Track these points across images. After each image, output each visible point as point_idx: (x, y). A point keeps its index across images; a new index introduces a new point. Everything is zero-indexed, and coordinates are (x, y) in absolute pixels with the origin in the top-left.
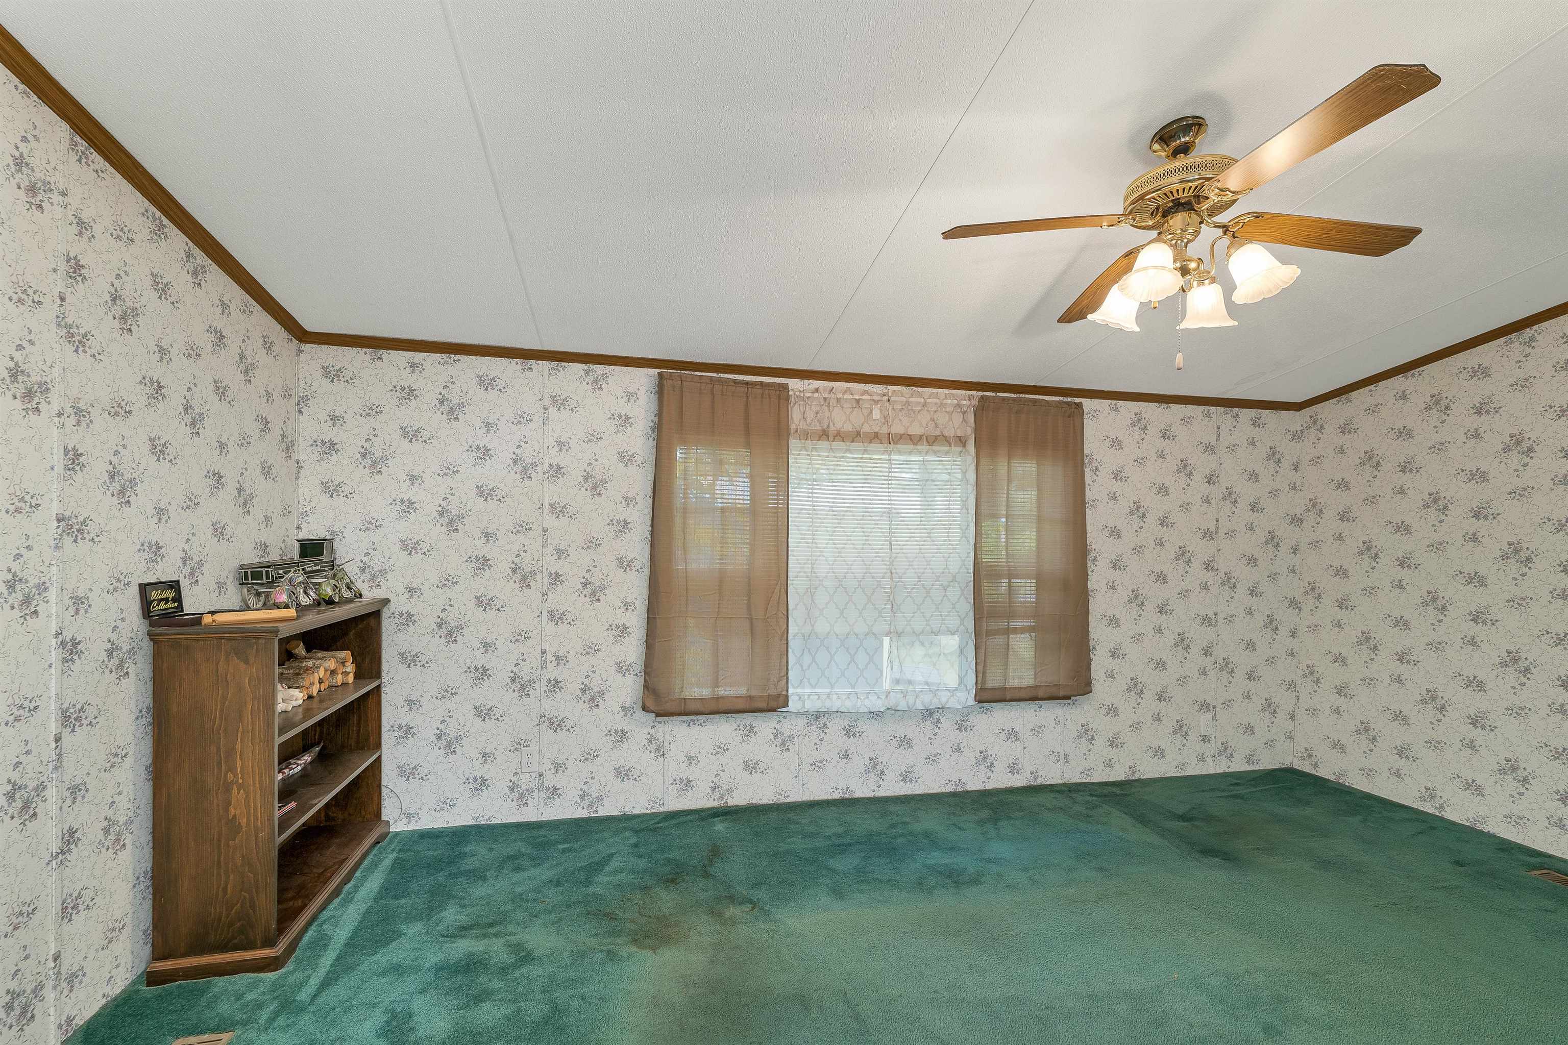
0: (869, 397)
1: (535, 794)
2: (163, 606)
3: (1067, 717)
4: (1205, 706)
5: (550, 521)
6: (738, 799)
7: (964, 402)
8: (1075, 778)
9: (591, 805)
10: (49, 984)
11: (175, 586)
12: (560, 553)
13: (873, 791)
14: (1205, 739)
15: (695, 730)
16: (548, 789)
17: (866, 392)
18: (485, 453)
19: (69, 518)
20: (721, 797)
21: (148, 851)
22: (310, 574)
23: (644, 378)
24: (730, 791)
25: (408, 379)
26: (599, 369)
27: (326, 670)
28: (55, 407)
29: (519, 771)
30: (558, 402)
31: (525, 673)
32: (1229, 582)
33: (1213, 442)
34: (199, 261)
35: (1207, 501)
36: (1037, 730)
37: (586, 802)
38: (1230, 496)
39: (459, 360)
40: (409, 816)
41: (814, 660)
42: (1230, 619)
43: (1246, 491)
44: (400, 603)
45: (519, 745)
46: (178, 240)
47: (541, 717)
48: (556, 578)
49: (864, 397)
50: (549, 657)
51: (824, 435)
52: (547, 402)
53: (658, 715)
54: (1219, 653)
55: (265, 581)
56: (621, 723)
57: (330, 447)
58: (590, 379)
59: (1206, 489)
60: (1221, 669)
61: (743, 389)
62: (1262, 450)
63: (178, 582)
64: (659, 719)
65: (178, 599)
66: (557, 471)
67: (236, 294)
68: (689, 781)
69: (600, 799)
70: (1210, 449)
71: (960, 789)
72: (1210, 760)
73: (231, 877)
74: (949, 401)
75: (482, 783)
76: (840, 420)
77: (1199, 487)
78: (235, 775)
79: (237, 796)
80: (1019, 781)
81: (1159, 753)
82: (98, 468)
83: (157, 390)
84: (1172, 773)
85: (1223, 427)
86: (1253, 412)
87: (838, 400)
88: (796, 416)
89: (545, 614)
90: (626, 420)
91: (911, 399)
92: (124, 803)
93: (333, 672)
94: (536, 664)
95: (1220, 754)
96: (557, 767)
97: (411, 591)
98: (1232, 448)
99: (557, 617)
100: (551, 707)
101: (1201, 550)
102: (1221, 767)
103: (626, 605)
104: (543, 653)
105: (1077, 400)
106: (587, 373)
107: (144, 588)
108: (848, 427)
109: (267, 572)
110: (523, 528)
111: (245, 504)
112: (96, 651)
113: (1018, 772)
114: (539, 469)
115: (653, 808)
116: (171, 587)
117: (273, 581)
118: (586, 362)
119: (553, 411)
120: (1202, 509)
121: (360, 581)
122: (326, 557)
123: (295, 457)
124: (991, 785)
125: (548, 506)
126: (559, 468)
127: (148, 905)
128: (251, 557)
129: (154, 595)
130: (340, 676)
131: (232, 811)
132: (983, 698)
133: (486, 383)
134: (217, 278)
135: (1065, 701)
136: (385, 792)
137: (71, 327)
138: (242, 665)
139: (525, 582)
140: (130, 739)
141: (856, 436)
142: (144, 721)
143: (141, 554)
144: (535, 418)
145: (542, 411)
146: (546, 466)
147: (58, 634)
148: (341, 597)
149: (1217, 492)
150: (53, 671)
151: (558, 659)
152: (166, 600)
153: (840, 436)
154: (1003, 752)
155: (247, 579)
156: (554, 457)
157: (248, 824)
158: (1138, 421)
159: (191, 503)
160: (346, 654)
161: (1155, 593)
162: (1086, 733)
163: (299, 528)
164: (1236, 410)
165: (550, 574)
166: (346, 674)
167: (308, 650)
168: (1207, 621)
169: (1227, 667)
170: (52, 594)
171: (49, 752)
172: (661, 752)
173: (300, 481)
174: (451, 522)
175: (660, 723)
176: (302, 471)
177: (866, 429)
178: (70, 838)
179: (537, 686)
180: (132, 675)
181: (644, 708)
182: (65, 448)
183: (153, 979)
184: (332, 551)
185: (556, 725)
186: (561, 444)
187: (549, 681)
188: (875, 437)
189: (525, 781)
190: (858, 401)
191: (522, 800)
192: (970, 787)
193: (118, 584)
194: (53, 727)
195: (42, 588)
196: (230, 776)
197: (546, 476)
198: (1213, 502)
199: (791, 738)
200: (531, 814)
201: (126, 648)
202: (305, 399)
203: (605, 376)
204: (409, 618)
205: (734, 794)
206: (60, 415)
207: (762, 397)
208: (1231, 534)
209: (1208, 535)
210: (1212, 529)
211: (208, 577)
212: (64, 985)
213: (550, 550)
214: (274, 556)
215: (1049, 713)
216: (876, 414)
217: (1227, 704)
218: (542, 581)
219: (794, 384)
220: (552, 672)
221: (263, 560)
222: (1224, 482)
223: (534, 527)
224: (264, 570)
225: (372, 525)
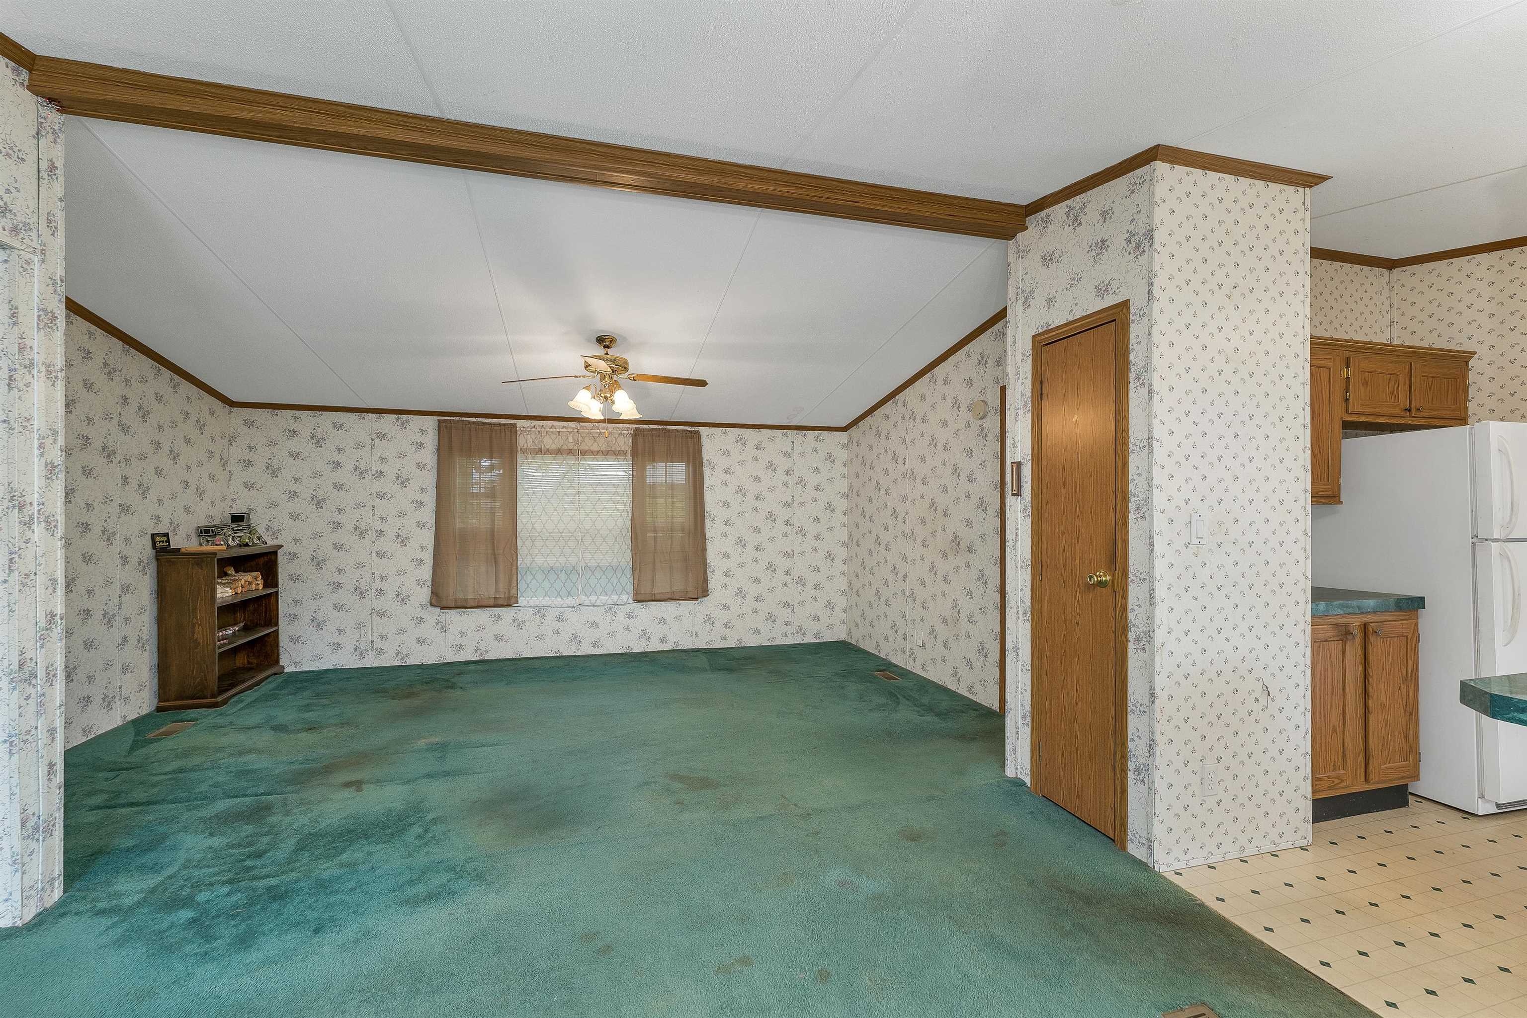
0: (566, 430)
1: (369, 652)
2: (161, 544)
3: (697, 610)
4: (787, 605)
5: (377, 502)
6: (491, 656)
7: (625, 432)
8: (703, 645)
9: (403, 658)
10: (118, 698)
11: (166, 535)
12: (382, 519)
13: (575, 652)
14: (787, 624)
15: (464, 617)
16: (377, 649)
17: (564, 427)
18: (338, 465)
19: (124, 505)
20: (481, 655)
21: (156, 655)
22: (236, 531)
23: (431, 423)
24: (486, 651)
25: (294, 426)
26: (404, 417)
27: (246, 581)
28: (118, 460)
29: (359, 639)
30: (381, 436)
31: (363, 585)
32: (801, 531)
33: (790, 451)
34: (176, 381)
35: (786, 485)
36: (678, 618)
37: (399, 657)
38: (801, 481)
39: (322, 415)
40: (296, 663)
41: (534, 578)
42: (802, 554)
43: (813, 479)
44: (289, 547)
45: (360, 625)
46: (167, 373)
47: (372, 610)
48: (380, 533)
49: (562, 430)
50: (376, 576)
51: (540, 451)
52: (374, 436)
53: (442, 608)
54: (795, 574)
55: (211, 534)
56: (420, 613)
57: (249, 463)
58: (399, 423)
59: (785, 478)
60: (797, 583)
61: (488, 427)
62: (822, 455)
63: (168, 533)
64: (442, 611)
65: (168, 541)
66: (380, 474)
67: (194, 390)
68: (461, 646)
69: (408, 655)
70: (787, 455)
71: (629, 651)
72: (790, 636)
73: (196, 666)
74: (615, 431)
75: (338, 646)
76: (549, 443)
77: (780, 476)
78: (197, 620)
79: (198, 629)
80: (667, 647)
81: (757, 631)
82: (134, 483)
83: (158, 445)
84: (766, 643)
85: (795, 442)
86: (816, 433)
87: (547, 432)
88: (521, 442)
89: (374, 554)
90: (421, 445)
91: (591, 431)
92: (146, 630)
93: (250, 583)
94: (369, 580)
95: (797, 632)
96: (382, 637)
97: (296, 541)
98: (803, 454)
99: (381, 555)
100: (378, 604)
101: (783, 514)
102: (798, 640)
103: (422, 548)
104: (373, 574)
105: (695, 429)
106: (397, 420)
107: (153, 536)
108: (554, 447)
109: (212, 530)
110: (360, 506)
111: (201, 495)
112: (134, 561)
113: (666, 642)
114: (369, 473)
115: (440, 661)
116: (165, 536)
117: (216, 534)
118: (396, 414)
119: (377, 441)
120: (783, 489)
121: (266, 536)
122: (245, 523)
123: (228, 469)
124: (648, 650)
125: (375, 494)
126: (381, 472)
127: (156, 680)
128: (204, 523)
129: (158, 539)
130: (254, 585)
131: (196, 636)
132: (639, 599)
133: (337, 426)
134: (186, 387)
135: (694, 602)
136: (281, 650)
137: (123, 425)
138: (200, 571)
139: (362, 535)
140: (147, 603)
141: (559, 452)
142: (153, 596)
143: (152, 520)
144: (367, 445)
145: (371, 441)
146: (374, 472)
147: (119, 554)
148: (253, 543)
149: (791, 480)
150: (118, 568)
151: (382, 578)
152: (163, 542)
153: (548, 452)
154: (657, 632)
155: (202, 533)
156: (378, 466)
157: (203, 642)
158: (740, 439)
159: (174, 496)
160: (257, 574)
161: (752, 539)
162: (709, 620)
163: (231, 507)
164: (804, 432)
165: (377, 531)
166: (258, 584)
167: (237, 572)
168: (787, 555)
169: (801, 581)
170: (117, 536)
171: (117, 601)
172: (443, 629)
173: (231, 482)
174: (319, 503)
175: (443, 613)
176: (233, 477)
177: (565, 447)
178: (125, 639)
179: (370, 592)
180: (148, 574)
181: (431, 605)
182: (122, 476)
183: (159, 709)
184: (249, 519)
185: (381, 614)
186: (382, 460)
187: (377, 590)
188: (570, 452)
189: (363, 645)
190: (559, 432)
191: (362, 656)
192: (635, 650)
193: (142, 533)
194: (119, 592)
195: (114, 534)
196: (195, 620)
197: (374, 477)
198: (790, 486)
199: (524, 622)
200: (366, 663)
201: (146, 562)
202: (233, 438)
203: (408, 421)
204: (294, 556)
205: (488, 653)
206: (120, 462)
207: (500, 432)
208: (802, 504)
209: (787, 505)
210: (790, 501)
211: (182, 531)
212: (123, 700)
213: (376, 517)
214: (217, 522)
215: (686, 607)
216: (571, 440)
217: (801, 603)
218: (371, 535)
219: (520, 423)
220: (378, 584)
221: (210, 524)
222: (797, 474)
223: (367, 505)
224: (211, 529)
225: (272, 505)
